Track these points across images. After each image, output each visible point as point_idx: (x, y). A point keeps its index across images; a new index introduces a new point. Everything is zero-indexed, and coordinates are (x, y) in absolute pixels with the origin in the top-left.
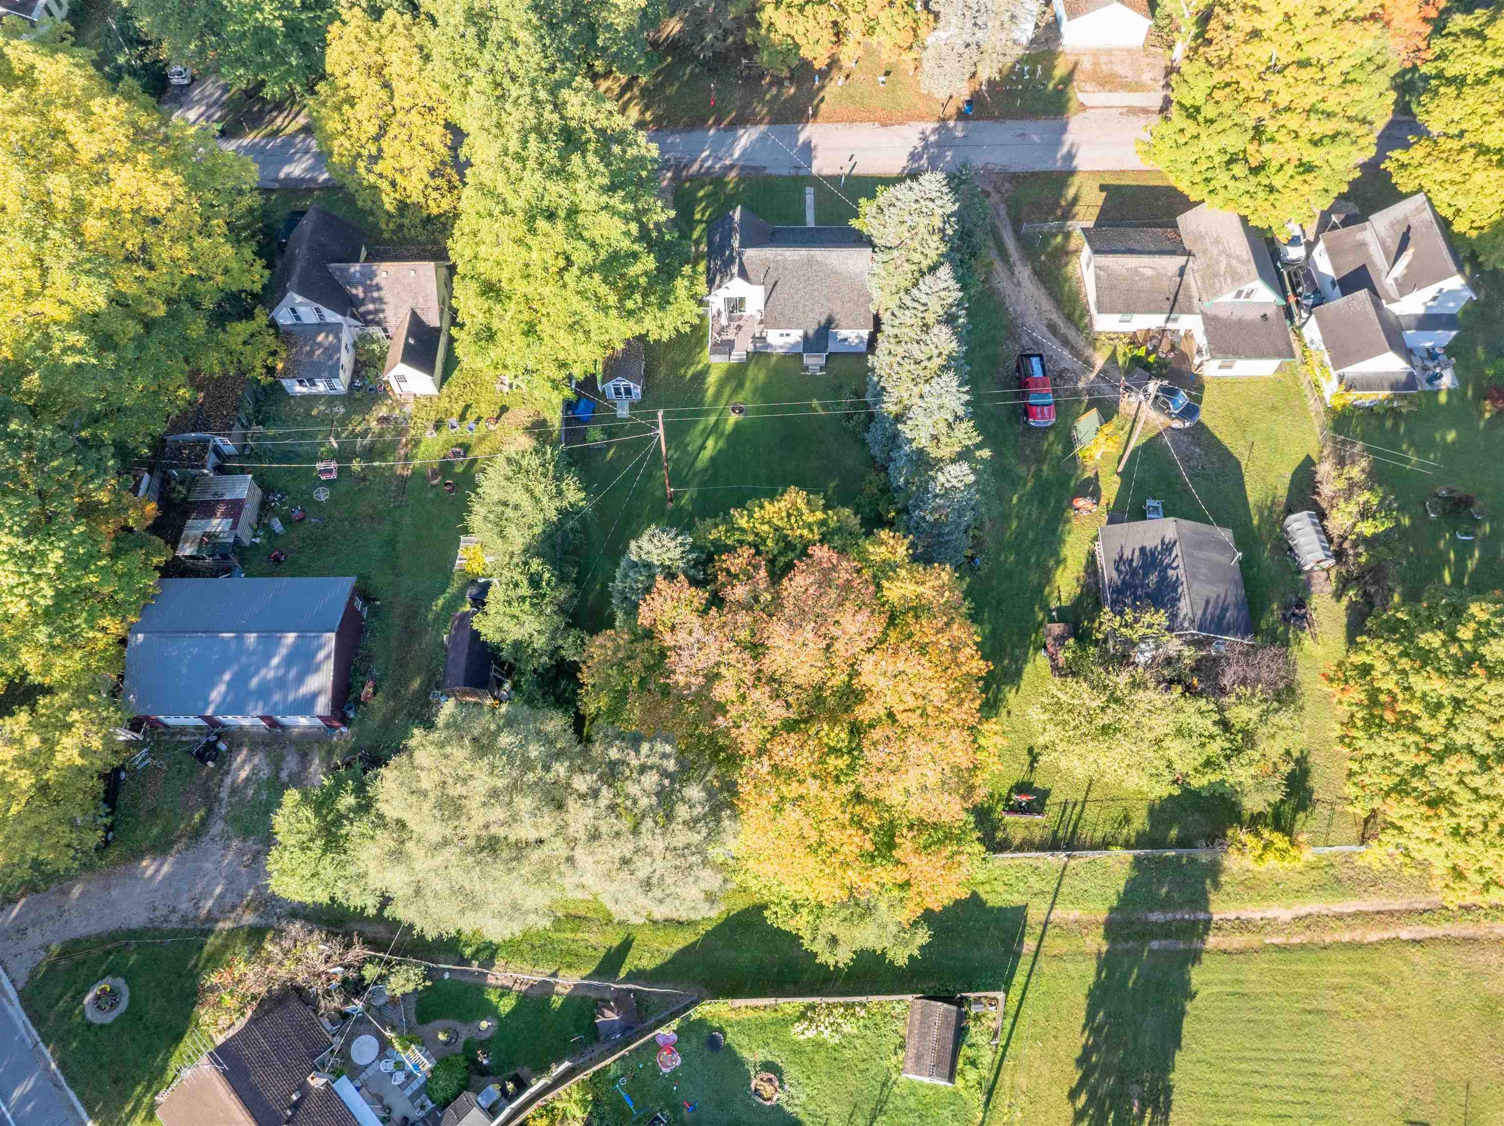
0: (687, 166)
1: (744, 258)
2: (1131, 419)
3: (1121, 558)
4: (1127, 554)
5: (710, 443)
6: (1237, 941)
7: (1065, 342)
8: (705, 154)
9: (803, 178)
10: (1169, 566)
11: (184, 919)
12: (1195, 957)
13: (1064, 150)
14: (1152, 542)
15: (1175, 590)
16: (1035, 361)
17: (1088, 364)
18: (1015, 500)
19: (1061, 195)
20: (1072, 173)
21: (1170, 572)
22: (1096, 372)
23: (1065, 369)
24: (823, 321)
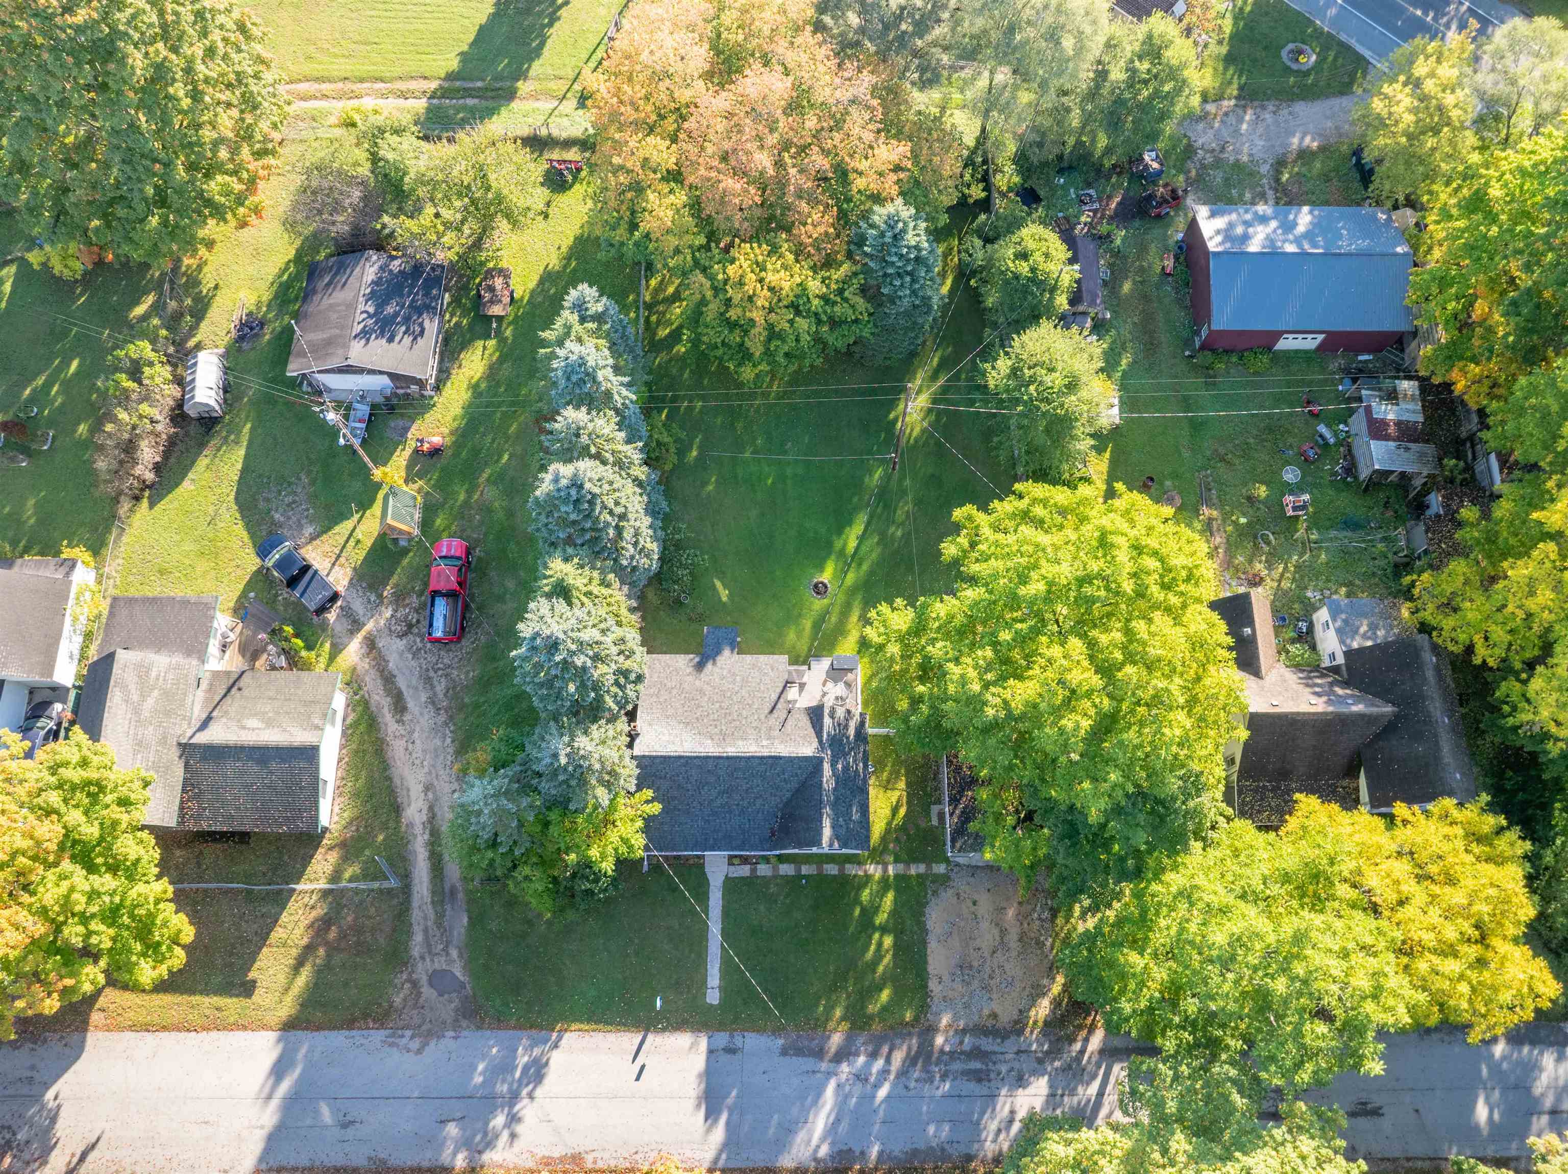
0: (911, 1061)
1: (815, 744)
2: (342, 560)
3: (415, 339)
4: (407, 340)
5: (852, 544)
6: (413, 85)
7: (388, 680)
8: (883, 1092)
9: (721, 1027)
10: (370, 316)
11: (1263, 108)
12: (450, 77)
13: (285, 1086)
14: (379, 345)
15: (372, 292)
16: (438, 633)
17: (371, 643)
18: (506, 457)
19: (319, 972)
20: (290, 1026)
21: (371, 310)
22: (363, 633)
23: (401, 636)
24: (709, 666)
